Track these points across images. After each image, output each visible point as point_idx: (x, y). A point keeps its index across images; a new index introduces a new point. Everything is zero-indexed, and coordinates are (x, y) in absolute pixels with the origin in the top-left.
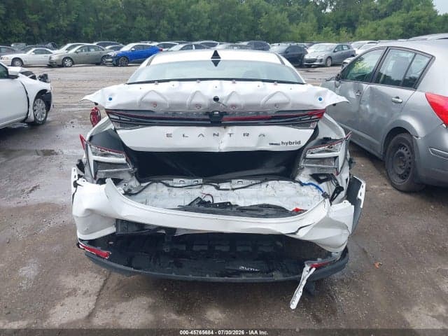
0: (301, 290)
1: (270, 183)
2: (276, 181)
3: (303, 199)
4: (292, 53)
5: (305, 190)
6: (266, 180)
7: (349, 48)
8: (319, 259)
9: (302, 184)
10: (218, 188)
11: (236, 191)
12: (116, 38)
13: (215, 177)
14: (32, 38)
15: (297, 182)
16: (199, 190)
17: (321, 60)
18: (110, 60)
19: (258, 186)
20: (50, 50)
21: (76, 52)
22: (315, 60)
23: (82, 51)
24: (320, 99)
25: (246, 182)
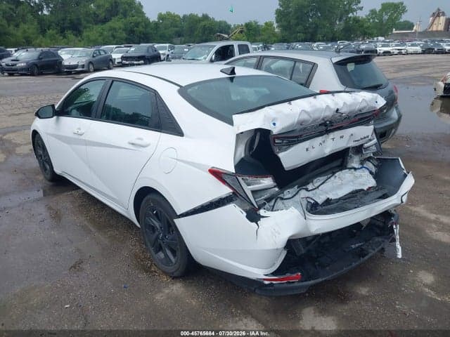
1: (337, 174)
2: (340, 172)
3: (360, 180)
4: (47, 59)
5: (358, 173)
6: (334, 173)
7: (106, 53)
9: (355, 169)
15: (351, 168)
17: (83, 66)
22: (76, 66)
24: (377, 102)
25: (322, 179)
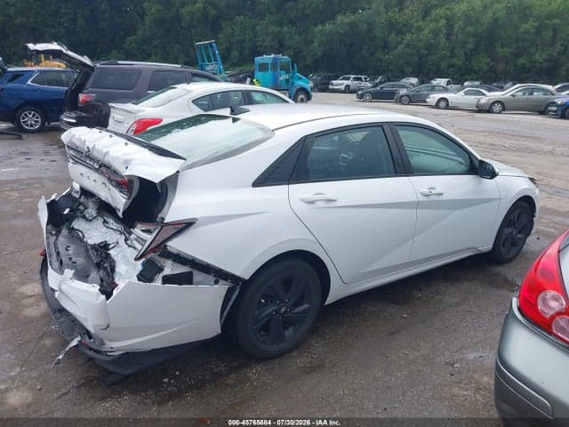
14: (494, 75)
18: (555, 108)
20: (485, 92)
21: (513, 95)
23: (524, 94)
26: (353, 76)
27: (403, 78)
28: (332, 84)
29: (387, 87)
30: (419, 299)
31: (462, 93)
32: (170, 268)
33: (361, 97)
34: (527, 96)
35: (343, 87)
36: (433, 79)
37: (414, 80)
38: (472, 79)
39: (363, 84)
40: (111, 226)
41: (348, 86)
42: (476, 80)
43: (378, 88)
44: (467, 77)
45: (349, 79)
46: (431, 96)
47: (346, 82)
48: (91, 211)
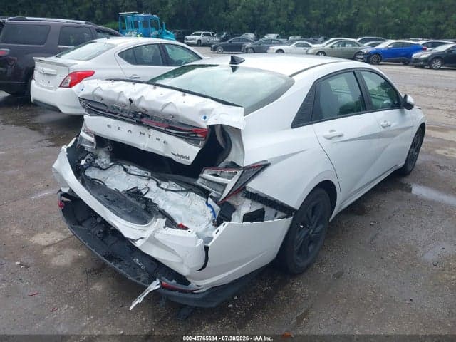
0: (142, 298)
6: (191, 190)
8: (174, 281)
10: (158, 184)
11: (169, 192)
12: (392, 33)
13: (162, 175)
14: (309, 31)
16: (146, 182)
18: (362, 56)
19: (184, 194)
20: (310, 44)
21: (332, 47)
23: (338, 46)
24: (205, 118)
26: (203, 33)
27: (242, 34)
28: (187, 40)
29: (234, 41)
30: (371, 209)
31: (293, 45)
32: (246, 207)
33: (214, 49)
34: (341, 47)
35: (195, 42)
36: (265, 34)
37: (251, 36)
38: (294, 35)
39: (212, 39)
40: (132, 172)
41: (200, 41)
42: (298, 35)
43: (228, 42)
44: (290, 33)
45: (199, 34)
46: (271, 48)
47: (198, 38)
48: (104, 159)
